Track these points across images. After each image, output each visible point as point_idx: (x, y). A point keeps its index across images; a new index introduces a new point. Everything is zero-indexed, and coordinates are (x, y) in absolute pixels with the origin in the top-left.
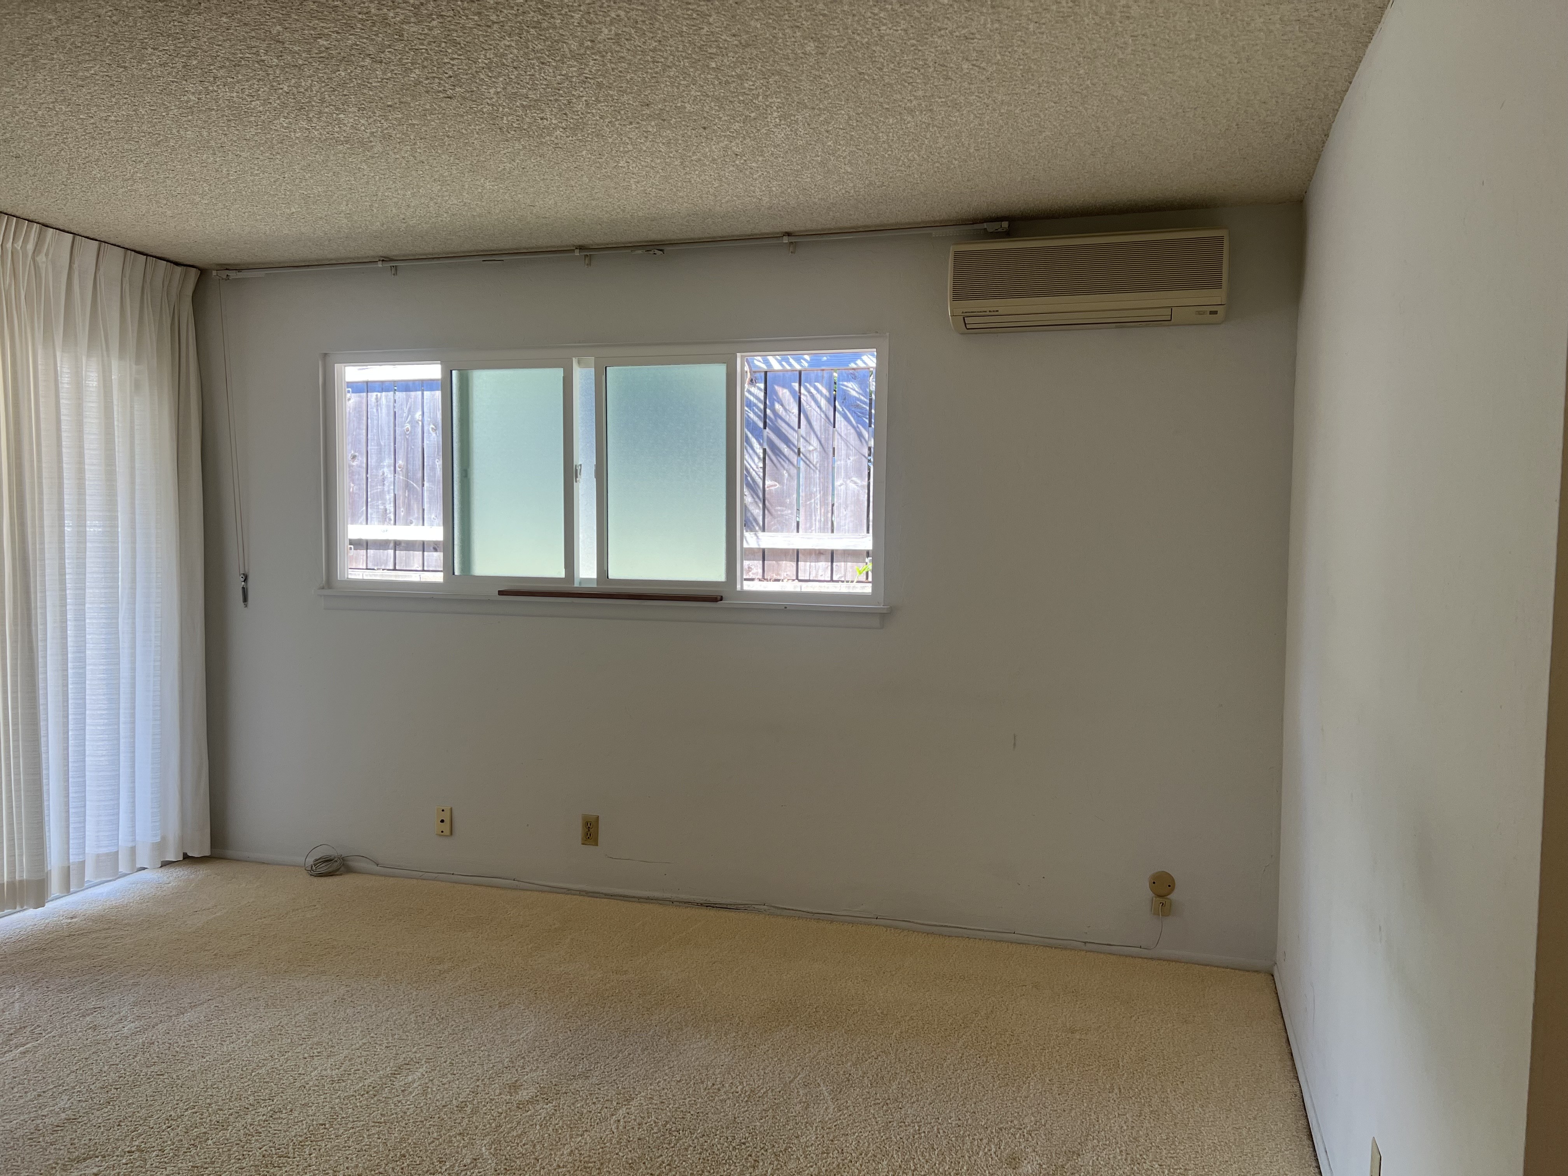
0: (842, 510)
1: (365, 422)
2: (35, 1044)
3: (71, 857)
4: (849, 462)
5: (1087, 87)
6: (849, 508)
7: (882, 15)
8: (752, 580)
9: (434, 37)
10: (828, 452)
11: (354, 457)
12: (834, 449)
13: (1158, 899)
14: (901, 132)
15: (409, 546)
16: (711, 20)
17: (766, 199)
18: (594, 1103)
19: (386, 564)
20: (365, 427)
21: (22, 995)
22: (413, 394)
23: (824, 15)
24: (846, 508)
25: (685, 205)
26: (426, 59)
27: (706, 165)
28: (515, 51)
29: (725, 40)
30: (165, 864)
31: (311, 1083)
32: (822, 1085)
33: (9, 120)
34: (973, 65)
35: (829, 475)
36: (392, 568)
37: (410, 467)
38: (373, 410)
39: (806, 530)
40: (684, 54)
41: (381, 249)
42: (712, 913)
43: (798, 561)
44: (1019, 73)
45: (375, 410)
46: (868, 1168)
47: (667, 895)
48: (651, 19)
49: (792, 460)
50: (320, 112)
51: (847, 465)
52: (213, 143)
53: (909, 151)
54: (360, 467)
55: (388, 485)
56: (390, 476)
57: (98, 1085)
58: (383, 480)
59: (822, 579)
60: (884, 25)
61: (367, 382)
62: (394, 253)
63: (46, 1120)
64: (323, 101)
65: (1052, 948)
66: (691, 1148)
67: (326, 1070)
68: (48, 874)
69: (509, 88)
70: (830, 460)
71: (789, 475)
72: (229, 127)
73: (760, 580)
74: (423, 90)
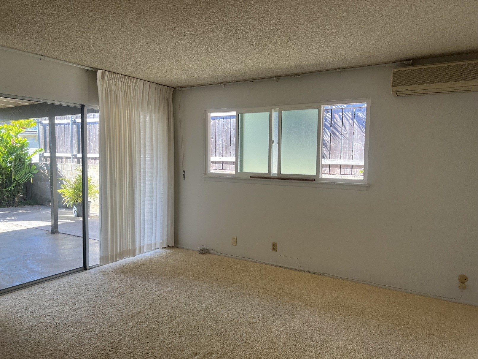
0: (356, 152)
1: (215, 128)
2: (133, 292)
3: (141, 244)
4: (358, 137)
5: (439, 17)
6: (358, 152)
7: (368, 3)
8: (326, 174)
9: (236, 23)
10: (352, 134)
11: (212, 138)
12: (353, 133)
13: (461, 284)
14: (375, 36)
15: (226, 163)
16: (314, 10)
17: (331, 59)
18: (274, 325)
19: (220, 168)
20: (215, 129)
21: (130, 279)
22: (228, 119)
23: (349, 5)
24: (357, 152)
25: (307, 62)
26: (233, 29)
27: (313, 51)
28: (258, 24)
29: (319, 15)
30: (163, 248)
31: (199, 310)
32: (342, 329)
33: (130, 53)
34: (399, 14)
35: (351, 141)
36: (222, 169)
37: (227, 141)
38: (217, 125)
39: (344, 159)
40: (306, 20)
41: (220, 80)
42: (310, 274)
43: (340, 168)
44: (414, 15)
45: (218, 124)
46: (356, 355)
47: (297, 268)
48: (296, 12)
49: (339, 137)
50: (206, 45)
51: (358, 138)
52: (178, 55)
53: (378, 42)
54: (214, 141)
55: (221, 146)
56: (221, 143)
57: (147, 304)
58: (220, 144)
59: (349, 174)
60: (368, 6)
61: (216, 117)
62: (224, 81)
63: (135, 311)
64: (206, 42)
65: (422, 296)
66: (302, 342)
67: (203, 307)
68: (136, 248)
69: (256, 34)
70: (352, 136)
71: (338, 141)
72: (182, 51)
73: (328, 174)
74: (232, 37)
